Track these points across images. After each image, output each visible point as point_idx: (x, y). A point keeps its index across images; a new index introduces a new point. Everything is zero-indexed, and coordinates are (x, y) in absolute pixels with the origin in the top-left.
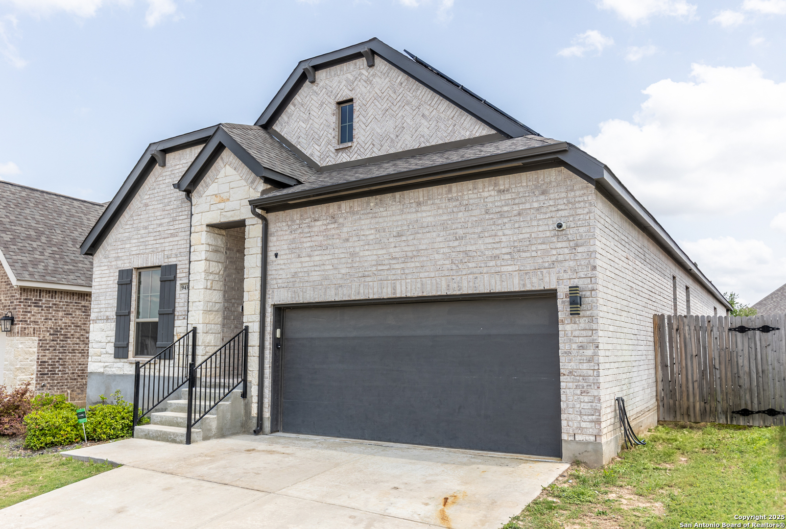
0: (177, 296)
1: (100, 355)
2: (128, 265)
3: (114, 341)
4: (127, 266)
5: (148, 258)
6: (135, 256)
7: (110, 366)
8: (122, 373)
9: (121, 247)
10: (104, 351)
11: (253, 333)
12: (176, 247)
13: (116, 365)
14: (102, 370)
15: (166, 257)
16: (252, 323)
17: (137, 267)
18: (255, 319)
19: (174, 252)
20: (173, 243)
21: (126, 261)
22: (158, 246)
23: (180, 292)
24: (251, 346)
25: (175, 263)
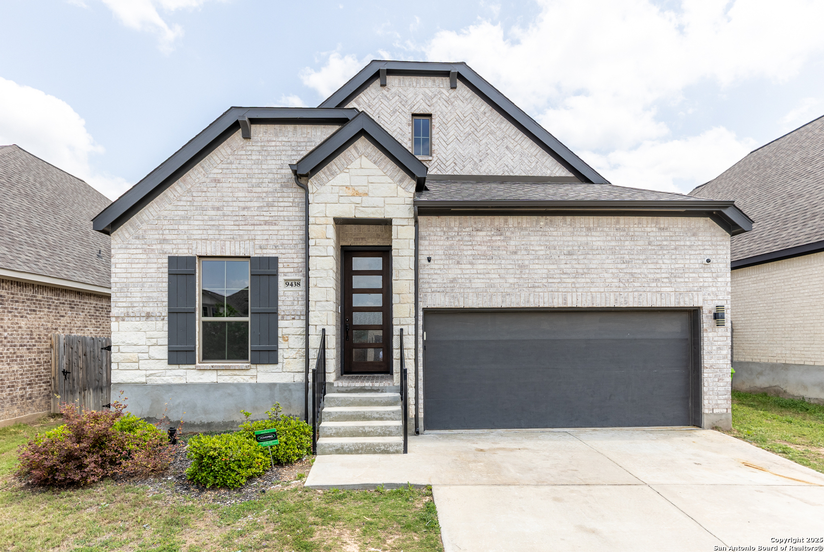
0: (280, 293)
1: (137, 360)
2: (186, 251)
3: (167, 343)
4: (183, 252)
5: (225, 245)
6: (200, 242)
7: (159, 374)
8: (184, 381)
9: (171, 227)
10: (146, 356)
11: (408, 336)
12: (274, 237)
13: (169, 373)
14: (143, 380)
15: (257, 247)
16: (407, 326)
17: (200, 254)
18: (410, 322)
19: (271, 242)
20: (270, 232)
21: (181, 246)
22: (241, 233)
23: (285, 289)
24: (406, 349)
25: (276, 255)
